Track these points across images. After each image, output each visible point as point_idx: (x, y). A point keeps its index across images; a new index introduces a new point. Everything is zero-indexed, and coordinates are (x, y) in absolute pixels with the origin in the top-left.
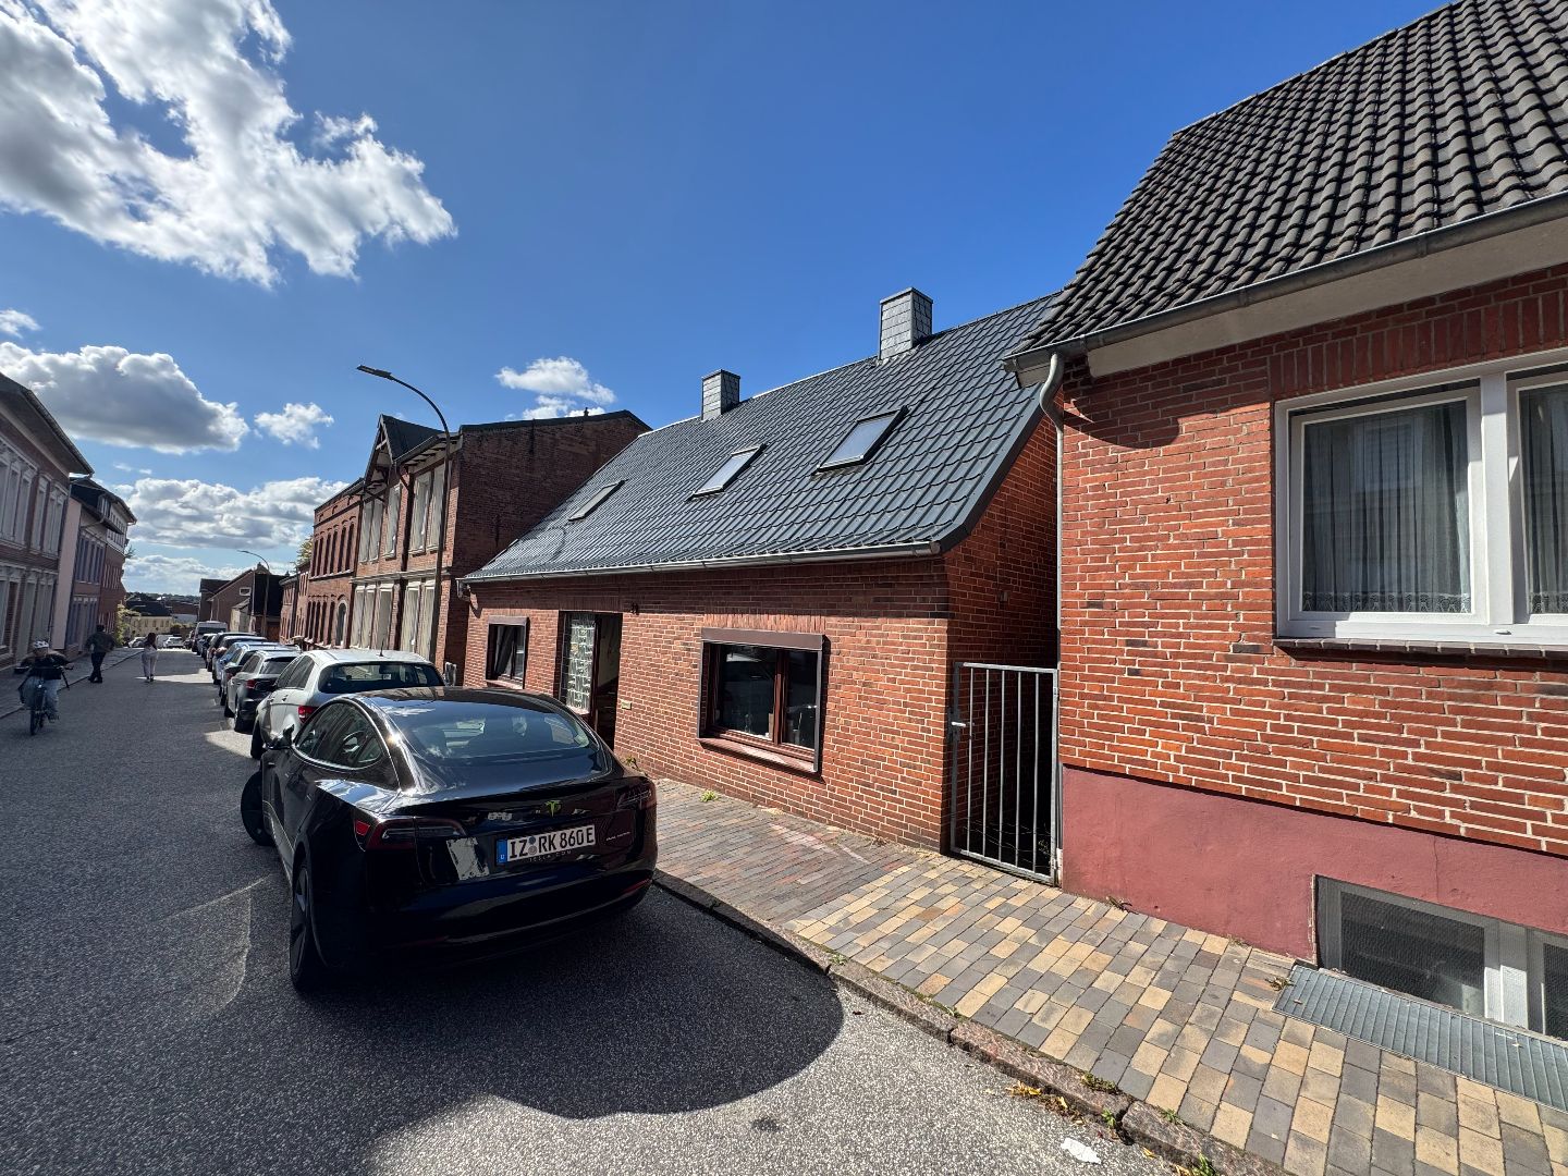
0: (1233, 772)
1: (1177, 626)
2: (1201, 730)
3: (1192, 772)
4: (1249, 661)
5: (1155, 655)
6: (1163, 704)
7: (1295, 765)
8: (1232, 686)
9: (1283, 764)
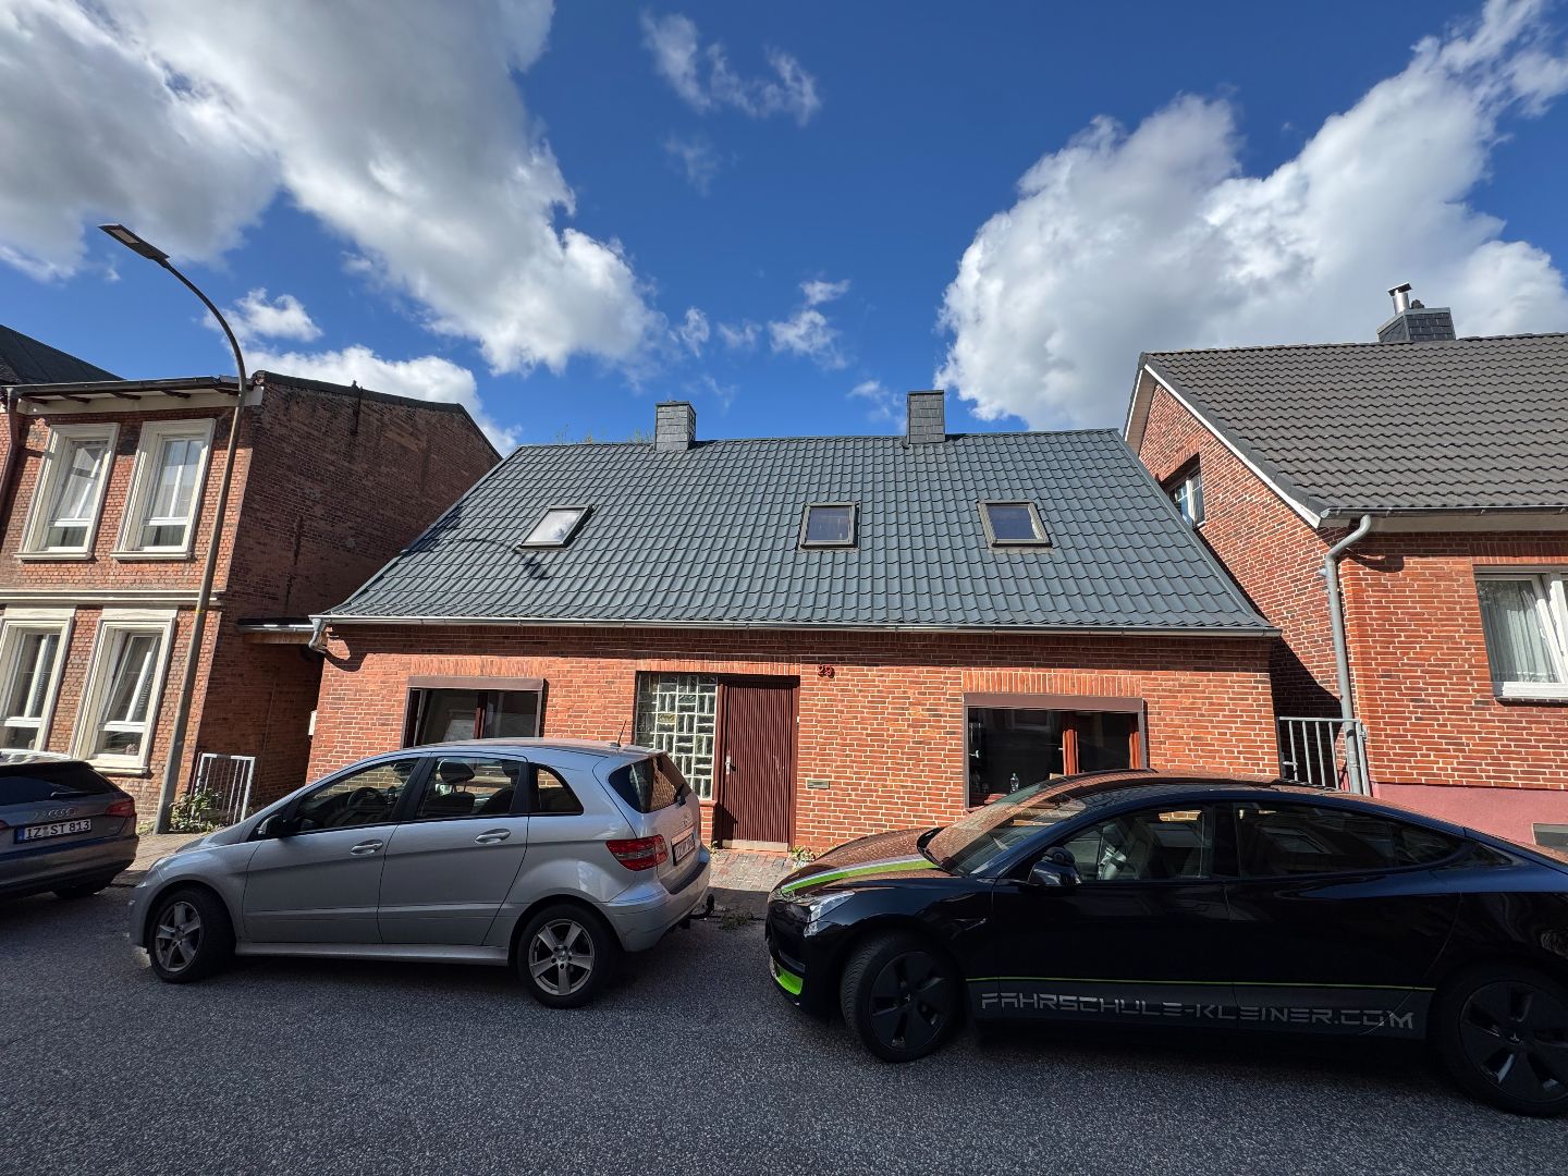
0: (1485, 772)
1: (1440, 690)
2: (1464, 751)
3: (1462, 776)
4: (1483, 709)
5: (1430, 707)
6: (1439, 737)
7: (1515, 765)
8: (1476, 724)
9: (1508, 765)
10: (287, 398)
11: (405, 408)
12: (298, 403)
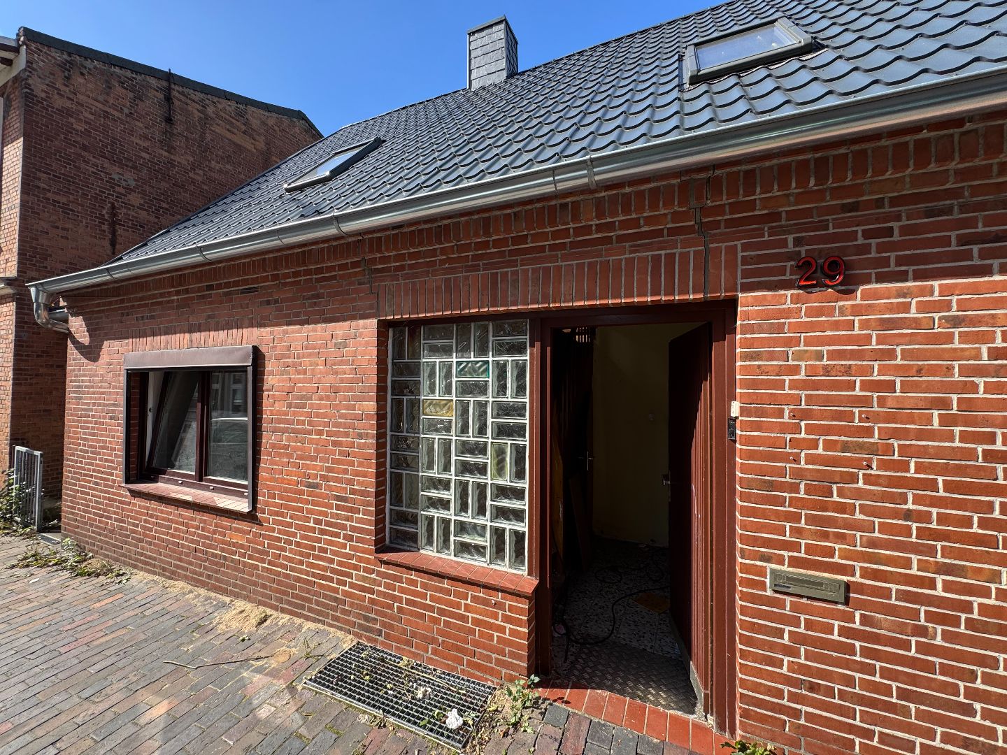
10: (64, 66)
11: (233, 104)
12: (82, 74)
